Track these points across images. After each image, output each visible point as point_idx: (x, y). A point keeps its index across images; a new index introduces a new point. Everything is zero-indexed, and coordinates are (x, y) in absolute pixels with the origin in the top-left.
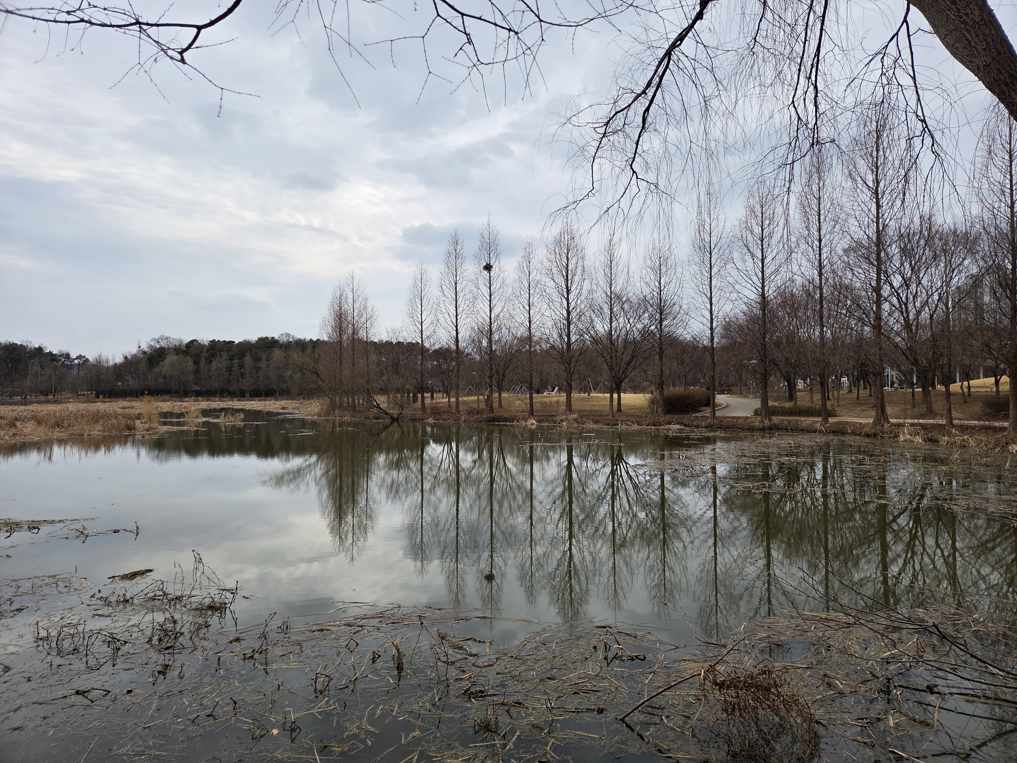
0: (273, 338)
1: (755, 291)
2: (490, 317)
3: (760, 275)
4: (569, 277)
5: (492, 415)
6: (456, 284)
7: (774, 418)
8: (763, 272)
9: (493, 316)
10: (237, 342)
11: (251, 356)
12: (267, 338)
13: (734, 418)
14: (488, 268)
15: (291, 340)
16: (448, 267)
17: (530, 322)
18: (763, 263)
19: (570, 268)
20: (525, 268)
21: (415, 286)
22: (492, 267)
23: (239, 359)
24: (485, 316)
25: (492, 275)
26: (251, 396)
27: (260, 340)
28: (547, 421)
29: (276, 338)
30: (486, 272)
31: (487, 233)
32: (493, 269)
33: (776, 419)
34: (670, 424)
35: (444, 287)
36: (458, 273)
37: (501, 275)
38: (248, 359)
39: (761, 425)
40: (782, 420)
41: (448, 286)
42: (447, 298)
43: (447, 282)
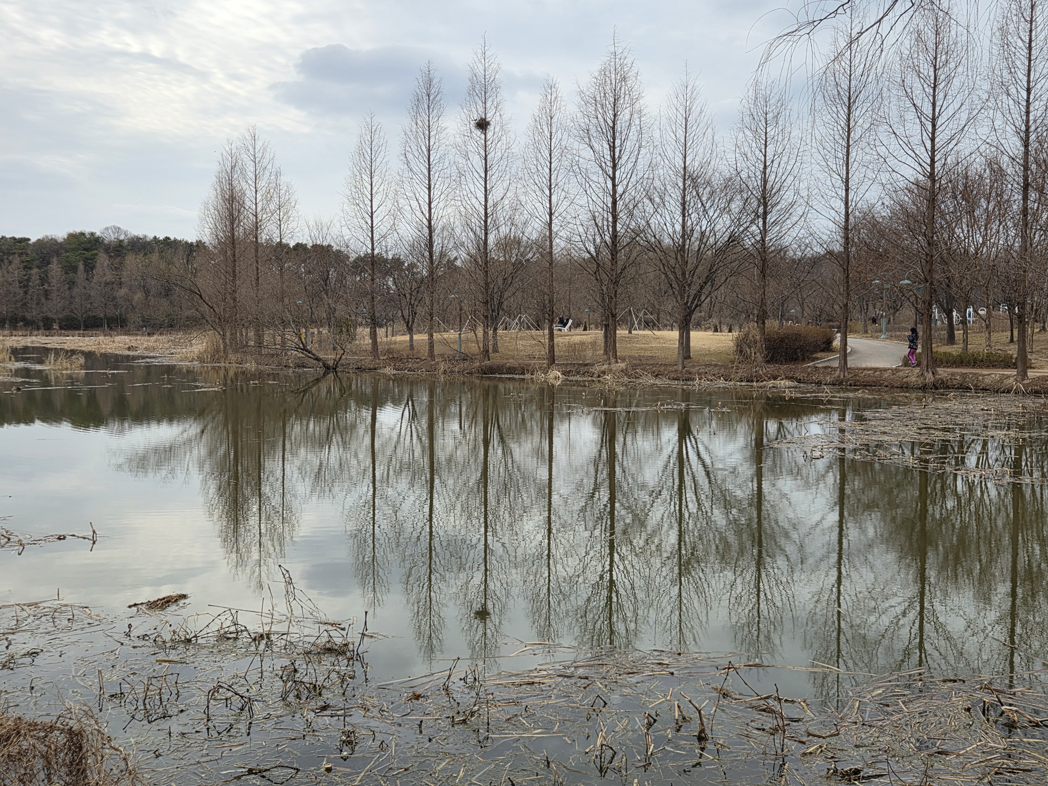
0: (92, 234)
1: (919, 169)
2: (486, 206)
3: (928, 144)
4: (618, 142)
5: (487, 362)
6: (429, 151)
7: (940, 370)
8: (933, 140)
9: (490, 203)
10: (33, 239)
11: (59, 262)
12: (83, 234)
13: (875, 370)
14: (483, 125)
15: (122, 237)
16: (417, 124)
17: (551, 214)
18: (934, 126)
19: (618, 128)
20: (545, 128)
21: (361, 154)
22: (488, 124)
23: (38, 267)
24: (477, 205)
25: (488, 137)
26: (61, 328)
27: (72, 236)
28: (578, 373)
29: (98, 234)
30: (478, 132)
31: (481, 68)
32: (491, 129)
33: (943, 372)
34: (775, 378)
35: (410, 156)
36: (432, 134)
37: (504, 138)
38: (55, 268)
39: (920, 381)
40: (953, 374)
41: (416, 154)
42: (415, 174)
43: (414, 148)
